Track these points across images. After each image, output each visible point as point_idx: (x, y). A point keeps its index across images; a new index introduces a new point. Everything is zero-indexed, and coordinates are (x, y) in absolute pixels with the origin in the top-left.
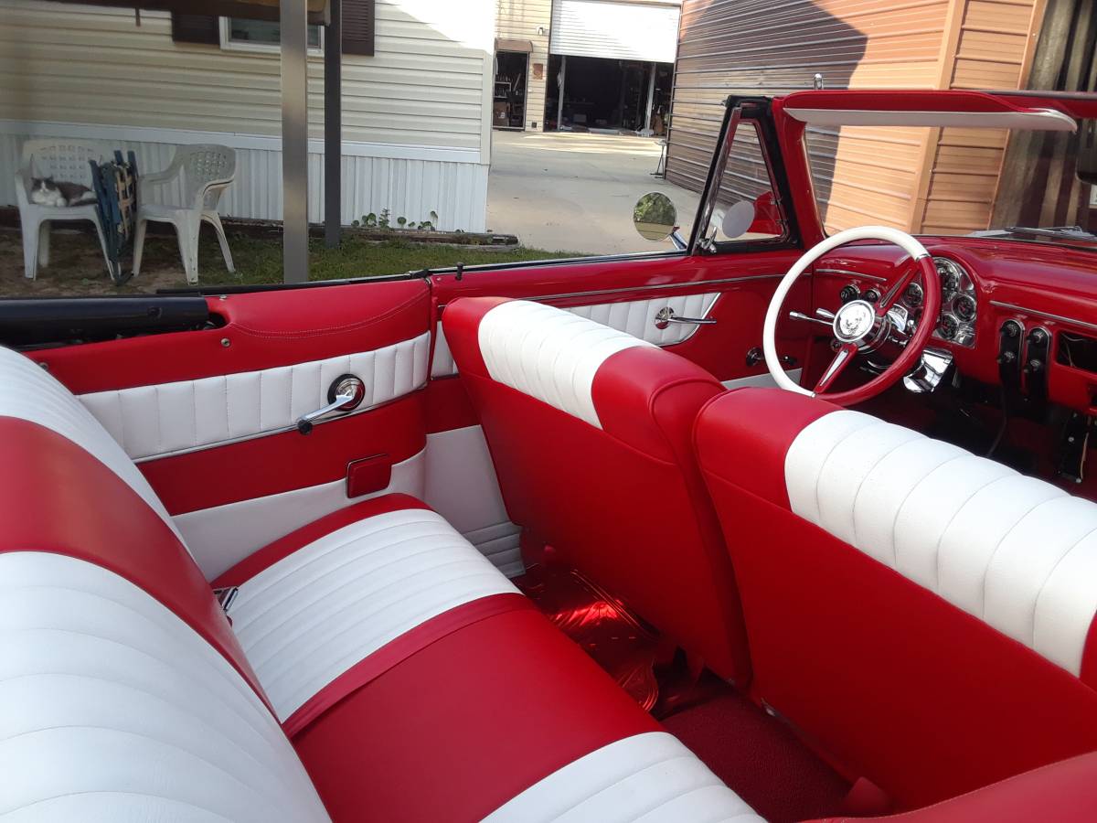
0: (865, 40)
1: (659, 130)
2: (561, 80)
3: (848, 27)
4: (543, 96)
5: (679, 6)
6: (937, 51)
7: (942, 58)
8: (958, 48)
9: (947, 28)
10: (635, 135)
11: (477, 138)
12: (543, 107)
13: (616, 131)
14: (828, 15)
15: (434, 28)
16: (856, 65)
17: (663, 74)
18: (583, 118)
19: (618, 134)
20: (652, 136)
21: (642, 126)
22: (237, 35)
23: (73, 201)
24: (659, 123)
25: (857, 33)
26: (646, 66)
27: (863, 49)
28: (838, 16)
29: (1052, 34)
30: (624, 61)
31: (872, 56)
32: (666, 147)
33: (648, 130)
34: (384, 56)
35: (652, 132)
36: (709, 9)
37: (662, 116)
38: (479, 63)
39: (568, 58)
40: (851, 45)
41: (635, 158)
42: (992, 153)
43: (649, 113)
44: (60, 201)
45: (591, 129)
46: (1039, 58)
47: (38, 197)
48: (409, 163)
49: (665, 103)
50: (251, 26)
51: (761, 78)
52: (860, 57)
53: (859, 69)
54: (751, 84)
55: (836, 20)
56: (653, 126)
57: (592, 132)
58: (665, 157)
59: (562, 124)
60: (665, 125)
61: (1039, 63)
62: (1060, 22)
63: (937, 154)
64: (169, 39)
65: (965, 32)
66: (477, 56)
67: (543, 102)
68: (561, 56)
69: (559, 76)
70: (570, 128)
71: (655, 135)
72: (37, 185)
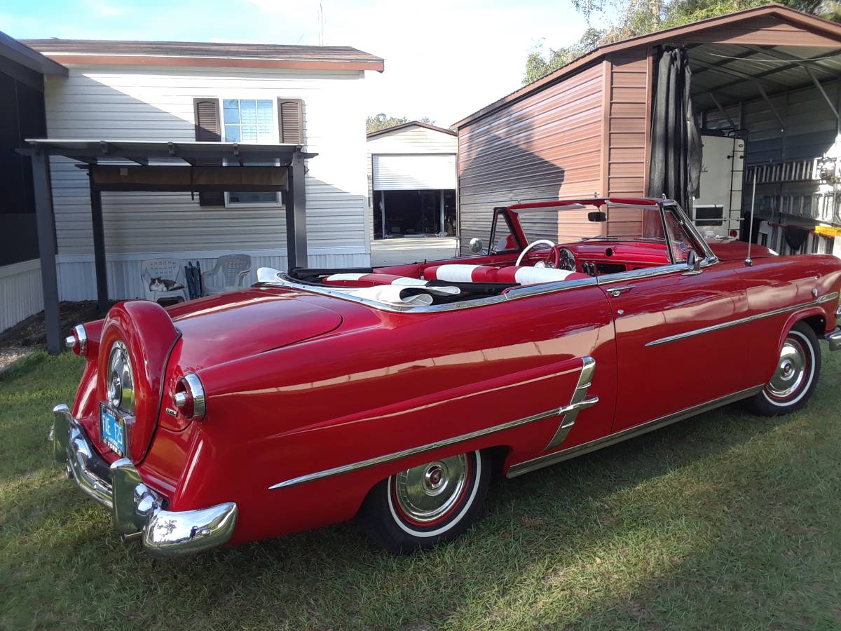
0: (564, 171)
1: (451, 232)
2: (382, 206)
3: (553, 165)
4: (372, 217)
5: (455, 154)
6: (599, 175)
7: (601, 178)
8: (609, 173)
9: (602, 163)
10: (435, 236)
11: (363, 240)
12: (372, 224)
13: (422, 235)
14: (541, 159)
15: (335, 186)
16: (561, 184)
17: (449, 196)
18: (398, 229)
19: (424, 237)
20: (447, 236)
21: (439, 230)
22: (233, 200)
23: (170, 288)
24: (450, 227)
25: (559, 168)
26: (437, 193)
27: (563, 176)
28: (547, 160)
29: (657, 161)
30: (421, 191)
31: (567, 179)
32: (459, 241)
33: (443, 232)
34: (311, 203)
35: (446, 234)
36: (475, 158)
37: (451, 223)
38: (361, 202)
39: (385, 192)
40: (555, 175)
41: (438, 250)
42: (638, 224)
43: (443, 222)
44: (165, 289)
45: (405, 236)
46: (653, 173)
47: (153, 287)
48: (327, 257)
49: (453, 214)
50: (239, 194)
51: (511, 195)
52: (562, 180)
53: (562, 187)
54: (506, 199)
55: (547, 162)
56: (446, 230)
57: (407, 237)
58: (459, 247)
59: (386, 234)
60: (454, 228)
61: (652, 177)
62: (660, 155)
63: (608, 228)
64: (198, 205)
65: (611, 165)
66: (360, 198)
67: (372, 221)
68: (380, 191)
69: (380, 204)
70: (391, 236)
71: (449, 235)
72: (153, 281)
